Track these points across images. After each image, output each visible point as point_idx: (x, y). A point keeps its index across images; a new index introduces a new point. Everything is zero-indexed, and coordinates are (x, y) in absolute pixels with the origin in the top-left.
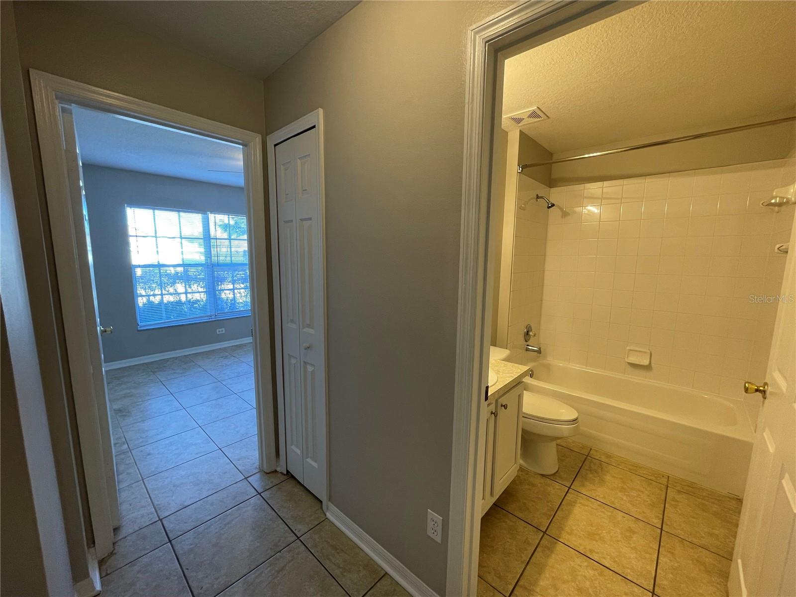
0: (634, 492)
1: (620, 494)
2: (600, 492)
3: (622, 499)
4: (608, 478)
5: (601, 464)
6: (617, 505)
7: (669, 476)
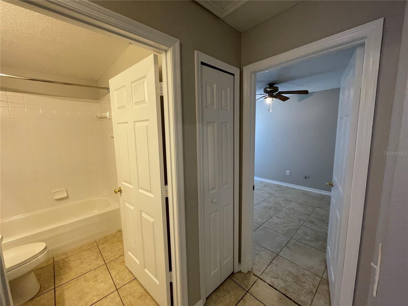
0: (87, 259)
1: (82, 266)
2: (72, 274)
3: (85, 267)
4: (72, 264)
5: (64, 261)
6: (84, 272)
7: (96, 241)
